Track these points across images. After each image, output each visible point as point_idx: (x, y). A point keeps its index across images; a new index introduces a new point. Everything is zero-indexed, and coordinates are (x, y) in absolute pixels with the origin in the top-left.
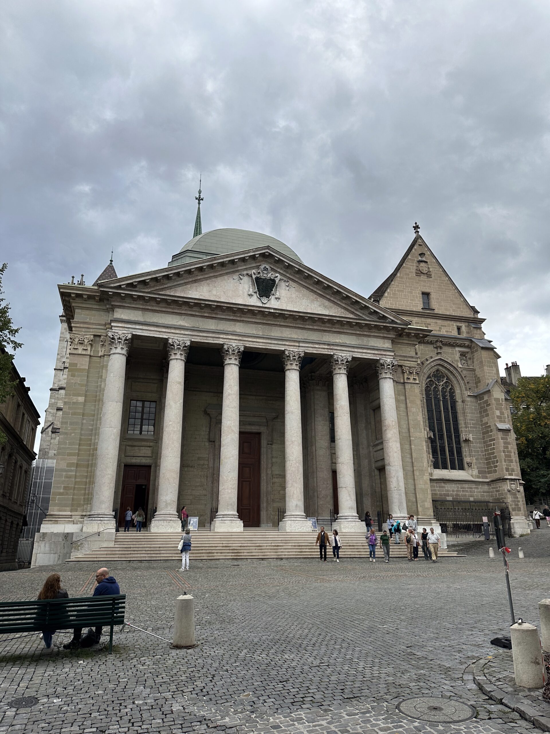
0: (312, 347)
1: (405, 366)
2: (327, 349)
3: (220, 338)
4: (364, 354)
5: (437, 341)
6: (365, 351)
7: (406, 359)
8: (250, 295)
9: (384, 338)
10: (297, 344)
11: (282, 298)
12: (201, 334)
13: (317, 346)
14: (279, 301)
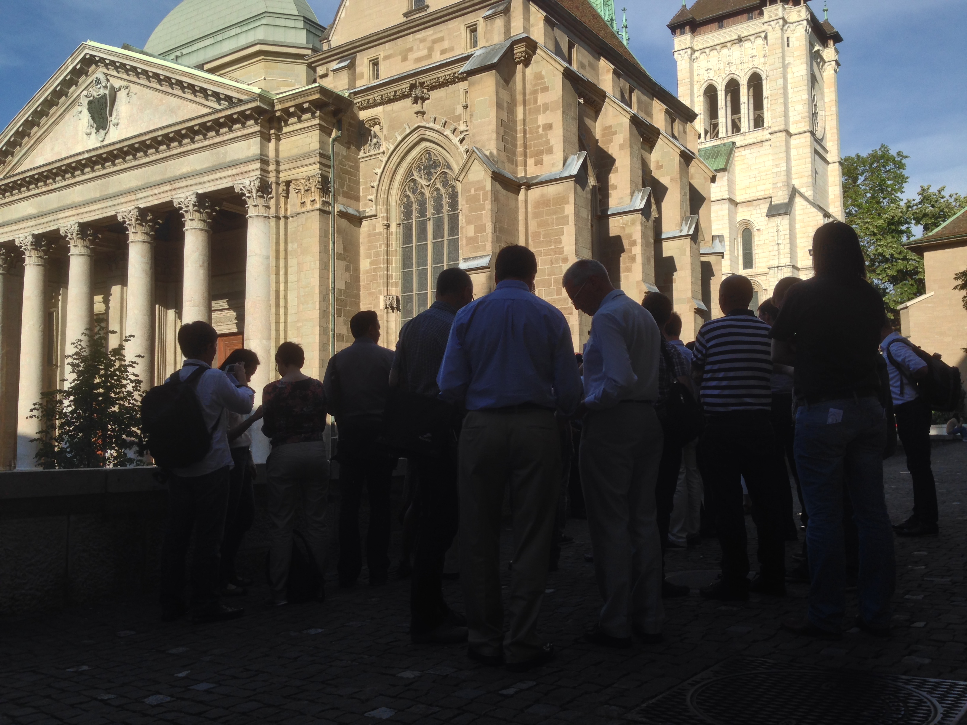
0: (152, 195)
1: (296, 180)
2: (170, 190)
3: (58, 219)
4: (218, 182)
5: (413, 87)
6: (218, 175)
7: (299, 164)
8: (89, 134)
9: (246, 137)
10: (133, 197)
11: (121, 121)
12: (43, 221)
13: (156, 191)
14: (119, 126)
